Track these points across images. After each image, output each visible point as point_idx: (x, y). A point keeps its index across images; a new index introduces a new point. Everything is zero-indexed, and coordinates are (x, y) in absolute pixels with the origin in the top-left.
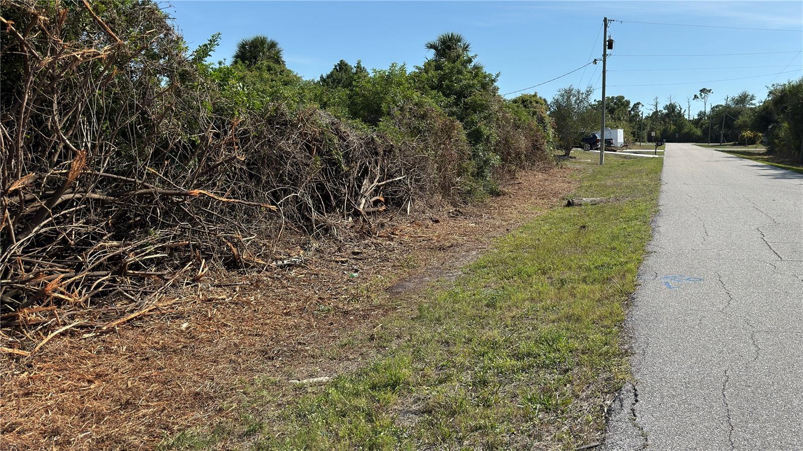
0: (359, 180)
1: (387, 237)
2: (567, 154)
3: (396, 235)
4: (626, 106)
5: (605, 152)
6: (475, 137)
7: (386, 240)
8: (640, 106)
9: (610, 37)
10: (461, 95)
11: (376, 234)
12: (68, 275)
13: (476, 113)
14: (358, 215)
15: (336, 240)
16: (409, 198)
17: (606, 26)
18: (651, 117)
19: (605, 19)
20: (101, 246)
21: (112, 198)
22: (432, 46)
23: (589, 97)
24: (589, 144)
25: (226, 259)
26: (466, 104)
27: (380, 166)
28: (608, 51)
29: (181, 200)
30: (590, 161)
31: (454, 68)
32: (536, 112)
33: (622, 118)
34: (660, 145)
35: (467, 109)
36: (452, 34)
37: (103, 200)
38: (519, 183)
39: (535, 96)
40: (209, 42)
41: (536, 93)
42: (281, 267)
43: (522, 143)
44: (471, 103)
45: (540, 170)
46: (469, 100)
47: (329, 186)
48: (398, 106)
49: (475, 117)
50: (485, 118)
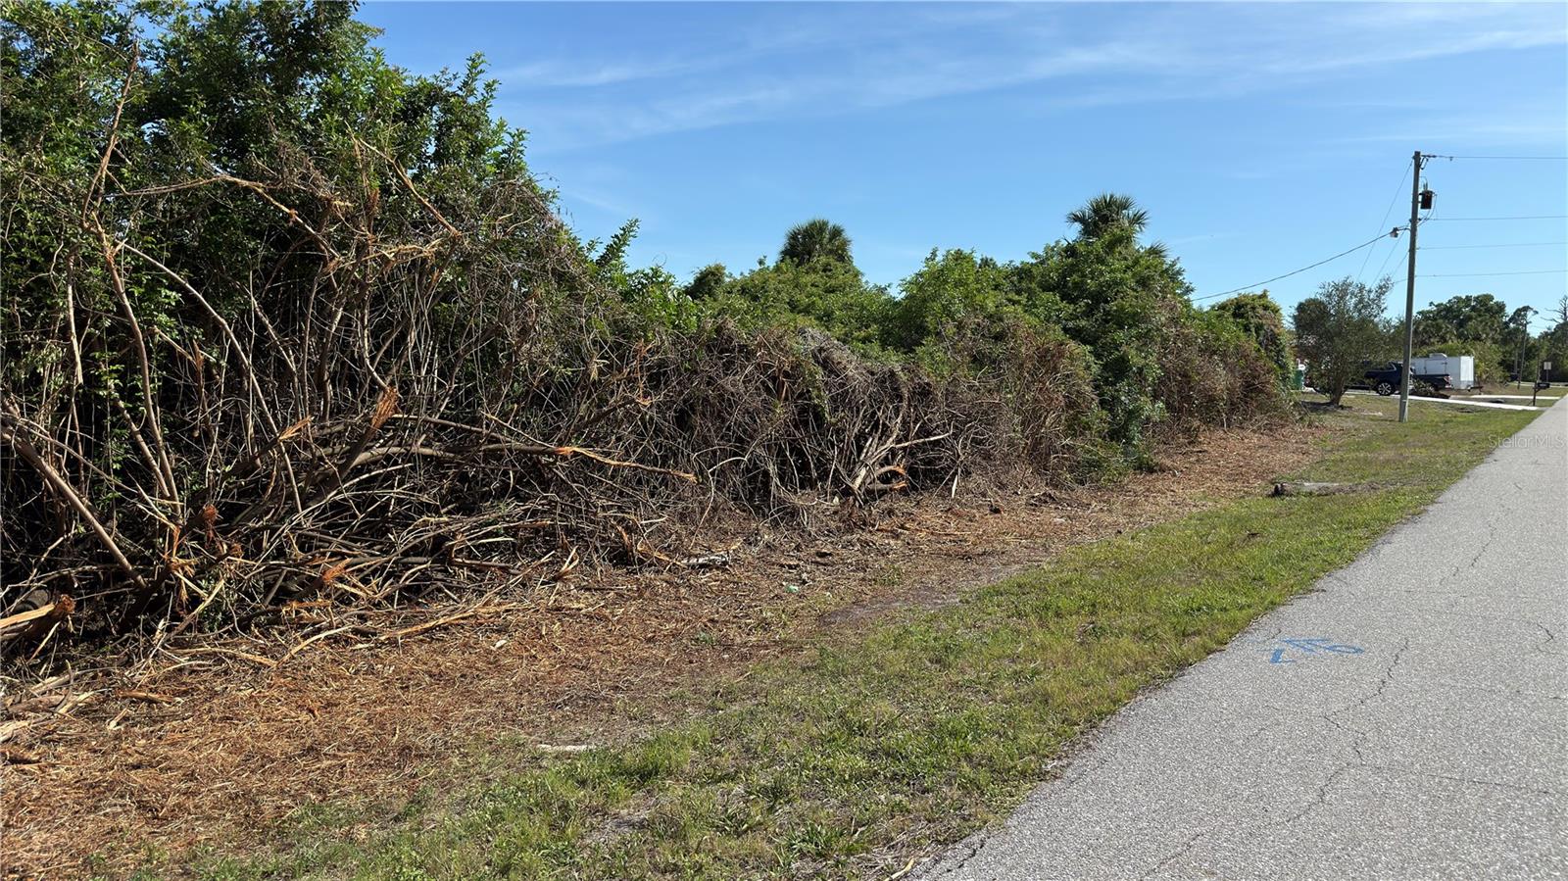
0: (861, 438)
1: (891, 532)
2: (1334, 402)
3: (907, 529)
4: (1497, 313)
5: (1410, 397)
6: (1117, 369)
7: (887, 537)
8: (1530, 314)
9: (1426, 186)
10: (1099, 298)
11: (874, 526)
12: (356, 560)
13: (1122, 328)
14: (849, 494)
15: (803, 531)
16: (957, 470)
17: (1418, 166)
18: (1553, 334)
19: (1417, 154)
20: (424, 521)
21: (452, 455)
22: (1076, 219)
23: (1383, 297)
24: (1389, 383)
25: (613, 549)
26: (1107, 313)
27: (903, 417)
28: (1422, 213)
29: (551, 460)
30: (1380, 414)
31: (1092, 252)
32: (1262, 325)
33: (1484, 336)
34: (1545, 388)
35: (1107, 322)
36: (1111, 197)
37: (437, 457)
38: (1200, 452)
39: (1264, 296)
40: (622, 232)
41: (1265, 291)
42: (693, 567)
43: (1221, 380)
44: (1116, 311)
45: (1259, 428)
46: (1113, 306)
47: (808, 446)
48: (953, 320)
49: (1120, 336)
50: (1139, 337)
